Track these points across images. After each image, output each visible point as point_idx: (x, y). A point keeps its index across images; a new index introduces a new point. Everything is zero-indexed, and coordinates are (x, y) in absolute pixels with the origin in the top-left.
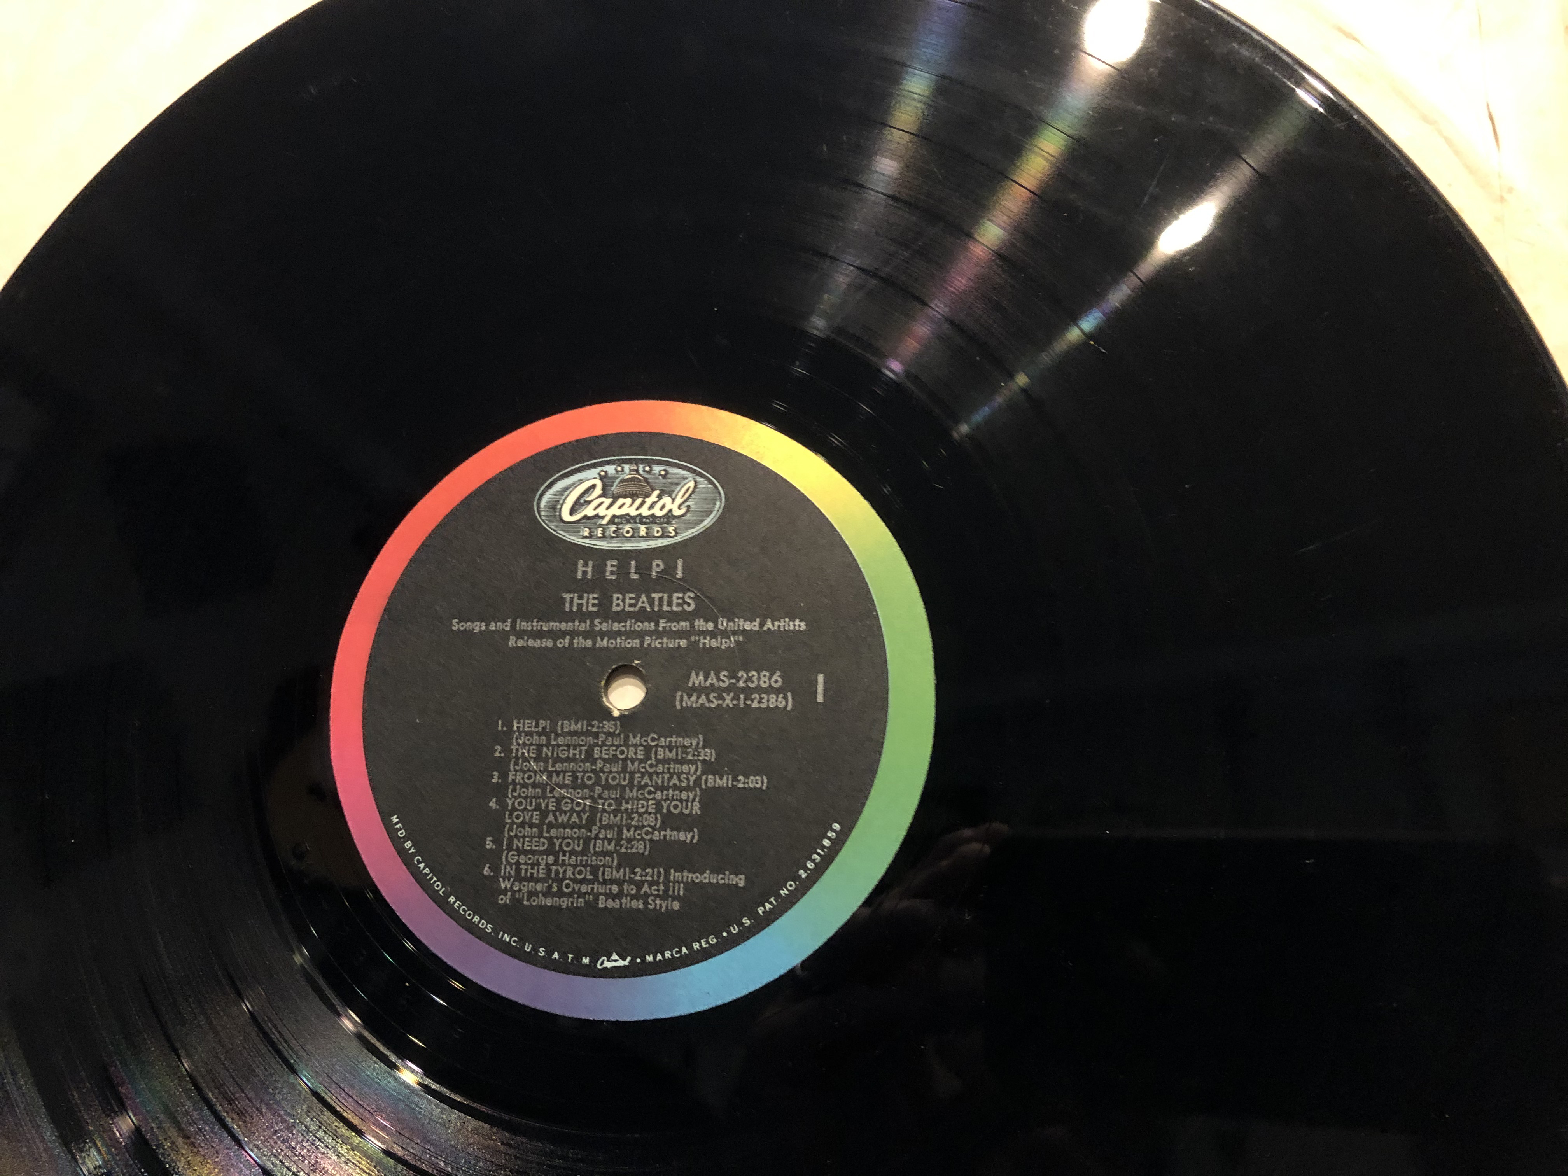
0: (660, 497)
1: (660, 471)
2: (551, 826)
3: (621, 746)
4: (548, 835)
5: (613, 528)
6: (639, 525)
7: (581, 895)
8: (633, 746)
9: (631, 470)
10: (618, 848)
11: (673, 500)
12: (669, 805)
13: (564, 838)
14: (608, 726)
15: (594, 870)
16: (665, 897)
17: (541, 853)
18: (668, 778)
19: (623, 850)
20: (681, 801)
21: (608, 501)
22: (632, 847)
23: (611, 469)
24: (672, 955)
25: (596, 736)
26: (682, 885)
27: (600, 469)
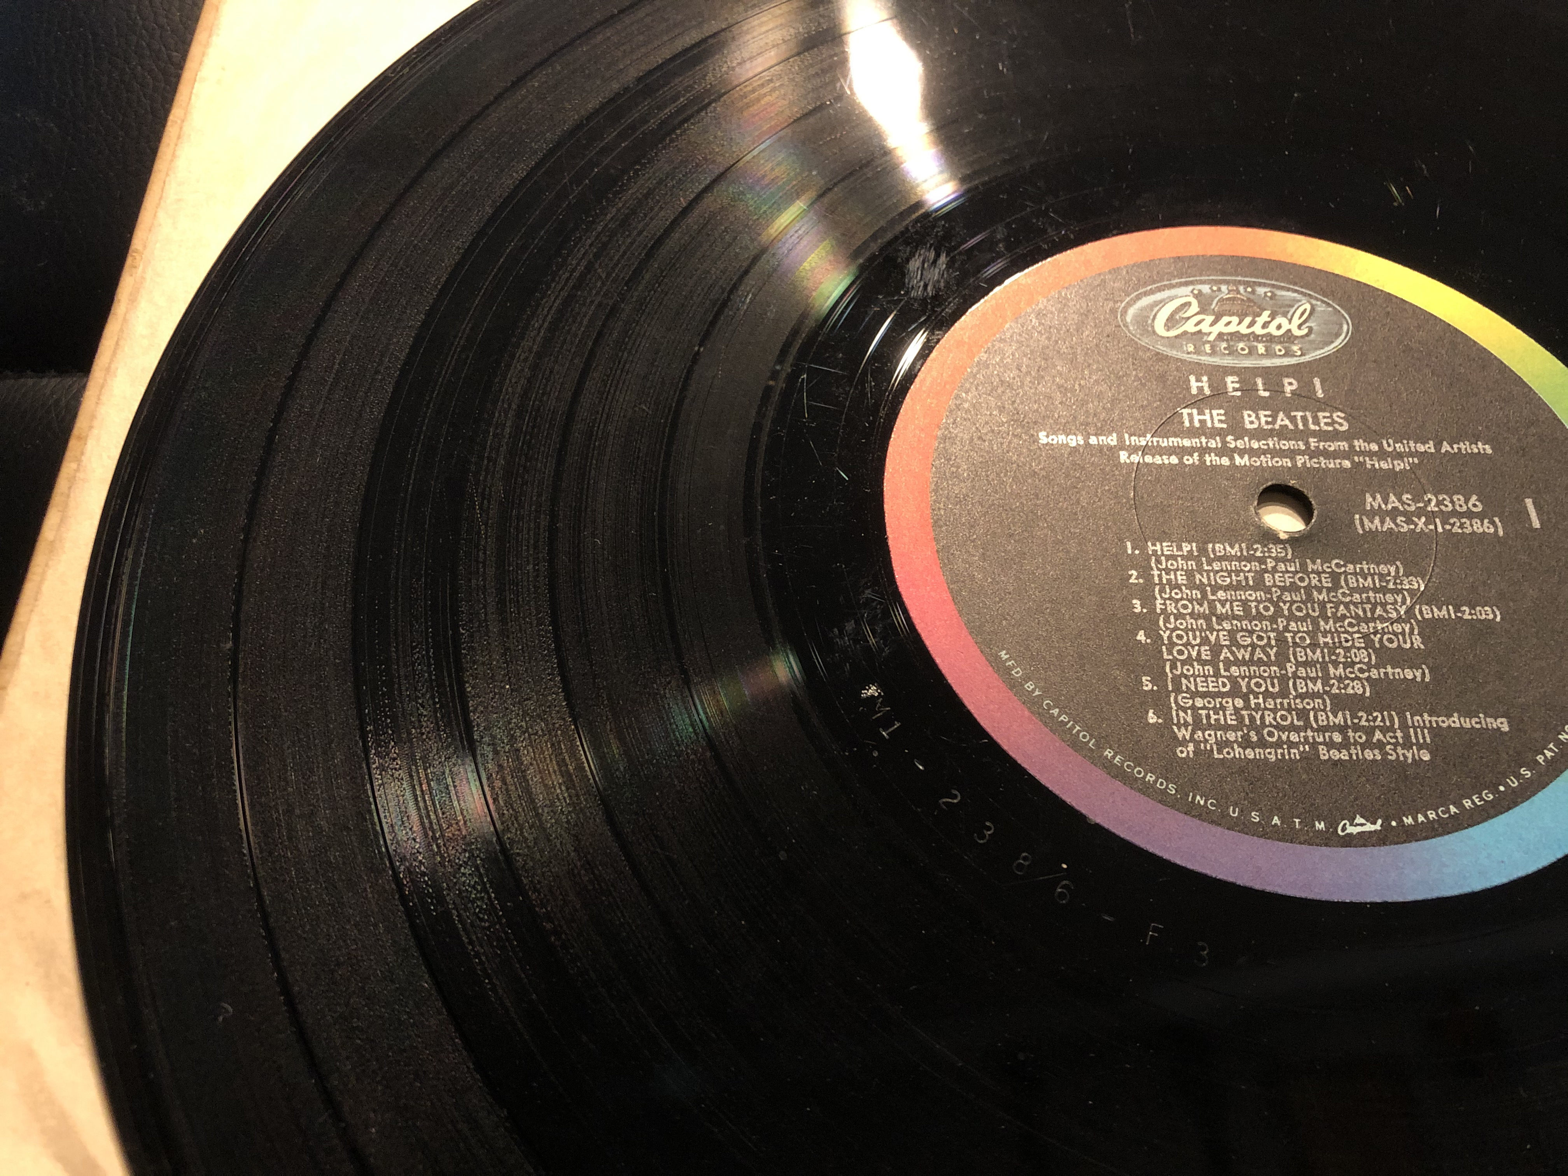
0: (1273, 316)
1: (1265, 293)
2: (1228, 664)
3: (1297, 572)
4: (1227, 674)
5: (1224, 345)
6: (1255, 344)
7: (1291, 745)
8: (1313, 572)
9: (1230, 291)
10: (1327, 688)
11: (1290, 321)
12: (1381, 640)
13: (1250, 678)
14: (1275, 550)
15: (1303, 714)
16: (1407, 745)
17: (1222, 695)
18: (1370, 609)
19: (1335, 691)
20: (1396, 634)
21: (1210, 319)
22: (1345, 688)
23: (1206, 289)
24: (1437, 815)
25: (1262, 561)
26: (1426, 731)
27: (1190, 288)
